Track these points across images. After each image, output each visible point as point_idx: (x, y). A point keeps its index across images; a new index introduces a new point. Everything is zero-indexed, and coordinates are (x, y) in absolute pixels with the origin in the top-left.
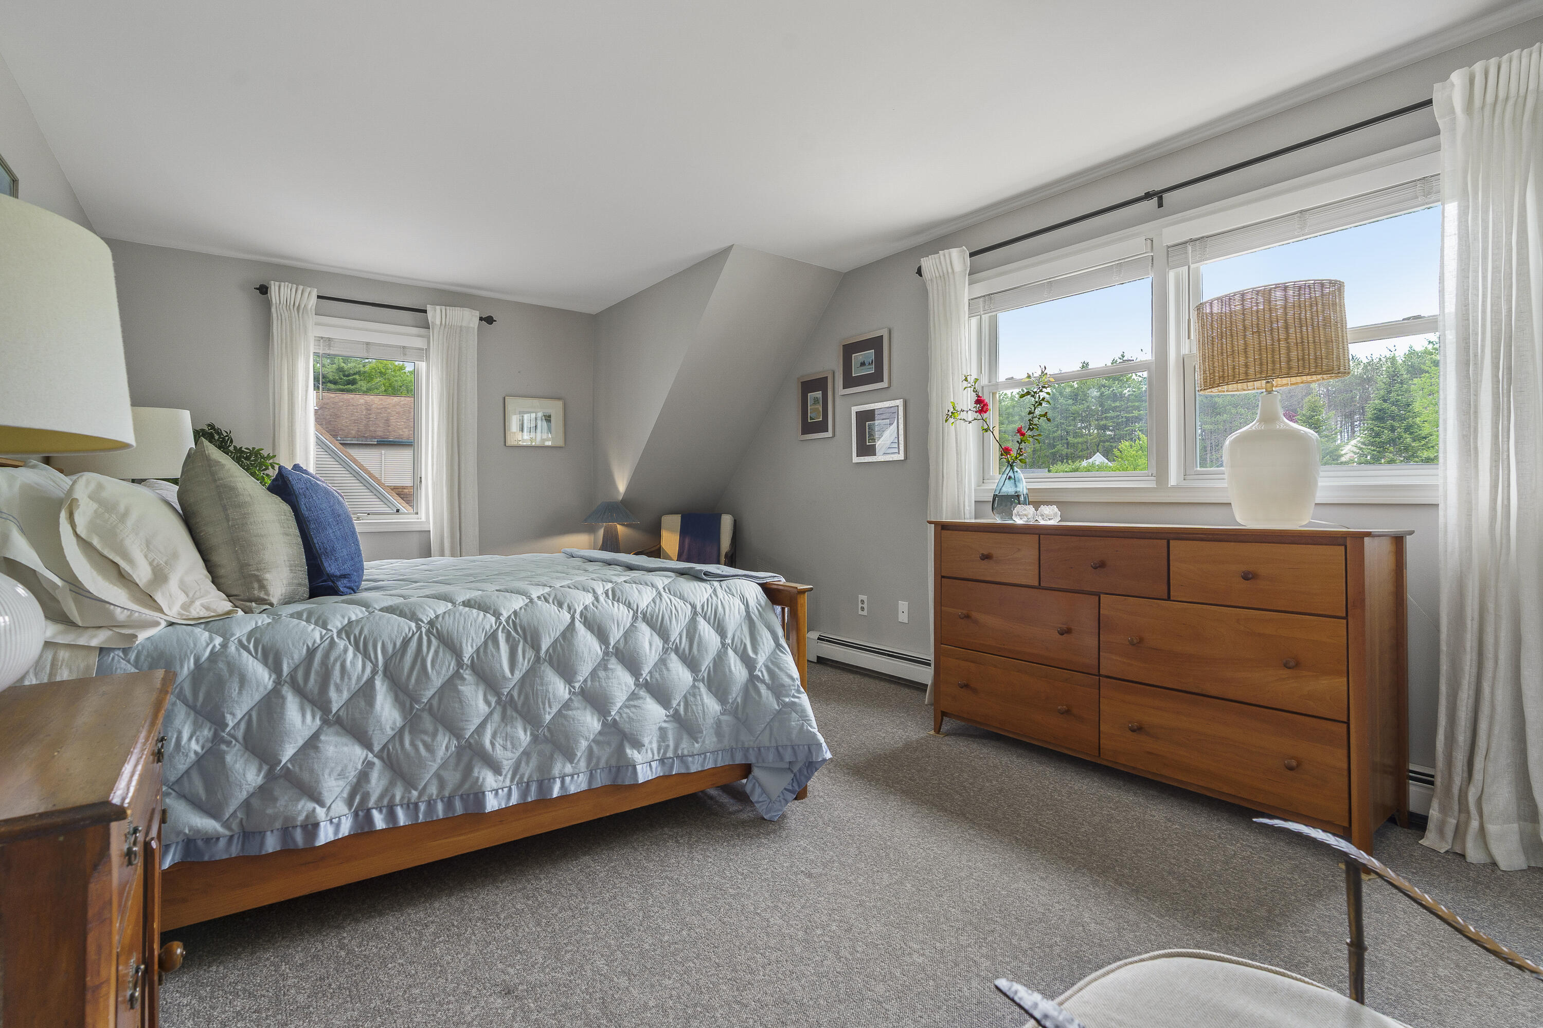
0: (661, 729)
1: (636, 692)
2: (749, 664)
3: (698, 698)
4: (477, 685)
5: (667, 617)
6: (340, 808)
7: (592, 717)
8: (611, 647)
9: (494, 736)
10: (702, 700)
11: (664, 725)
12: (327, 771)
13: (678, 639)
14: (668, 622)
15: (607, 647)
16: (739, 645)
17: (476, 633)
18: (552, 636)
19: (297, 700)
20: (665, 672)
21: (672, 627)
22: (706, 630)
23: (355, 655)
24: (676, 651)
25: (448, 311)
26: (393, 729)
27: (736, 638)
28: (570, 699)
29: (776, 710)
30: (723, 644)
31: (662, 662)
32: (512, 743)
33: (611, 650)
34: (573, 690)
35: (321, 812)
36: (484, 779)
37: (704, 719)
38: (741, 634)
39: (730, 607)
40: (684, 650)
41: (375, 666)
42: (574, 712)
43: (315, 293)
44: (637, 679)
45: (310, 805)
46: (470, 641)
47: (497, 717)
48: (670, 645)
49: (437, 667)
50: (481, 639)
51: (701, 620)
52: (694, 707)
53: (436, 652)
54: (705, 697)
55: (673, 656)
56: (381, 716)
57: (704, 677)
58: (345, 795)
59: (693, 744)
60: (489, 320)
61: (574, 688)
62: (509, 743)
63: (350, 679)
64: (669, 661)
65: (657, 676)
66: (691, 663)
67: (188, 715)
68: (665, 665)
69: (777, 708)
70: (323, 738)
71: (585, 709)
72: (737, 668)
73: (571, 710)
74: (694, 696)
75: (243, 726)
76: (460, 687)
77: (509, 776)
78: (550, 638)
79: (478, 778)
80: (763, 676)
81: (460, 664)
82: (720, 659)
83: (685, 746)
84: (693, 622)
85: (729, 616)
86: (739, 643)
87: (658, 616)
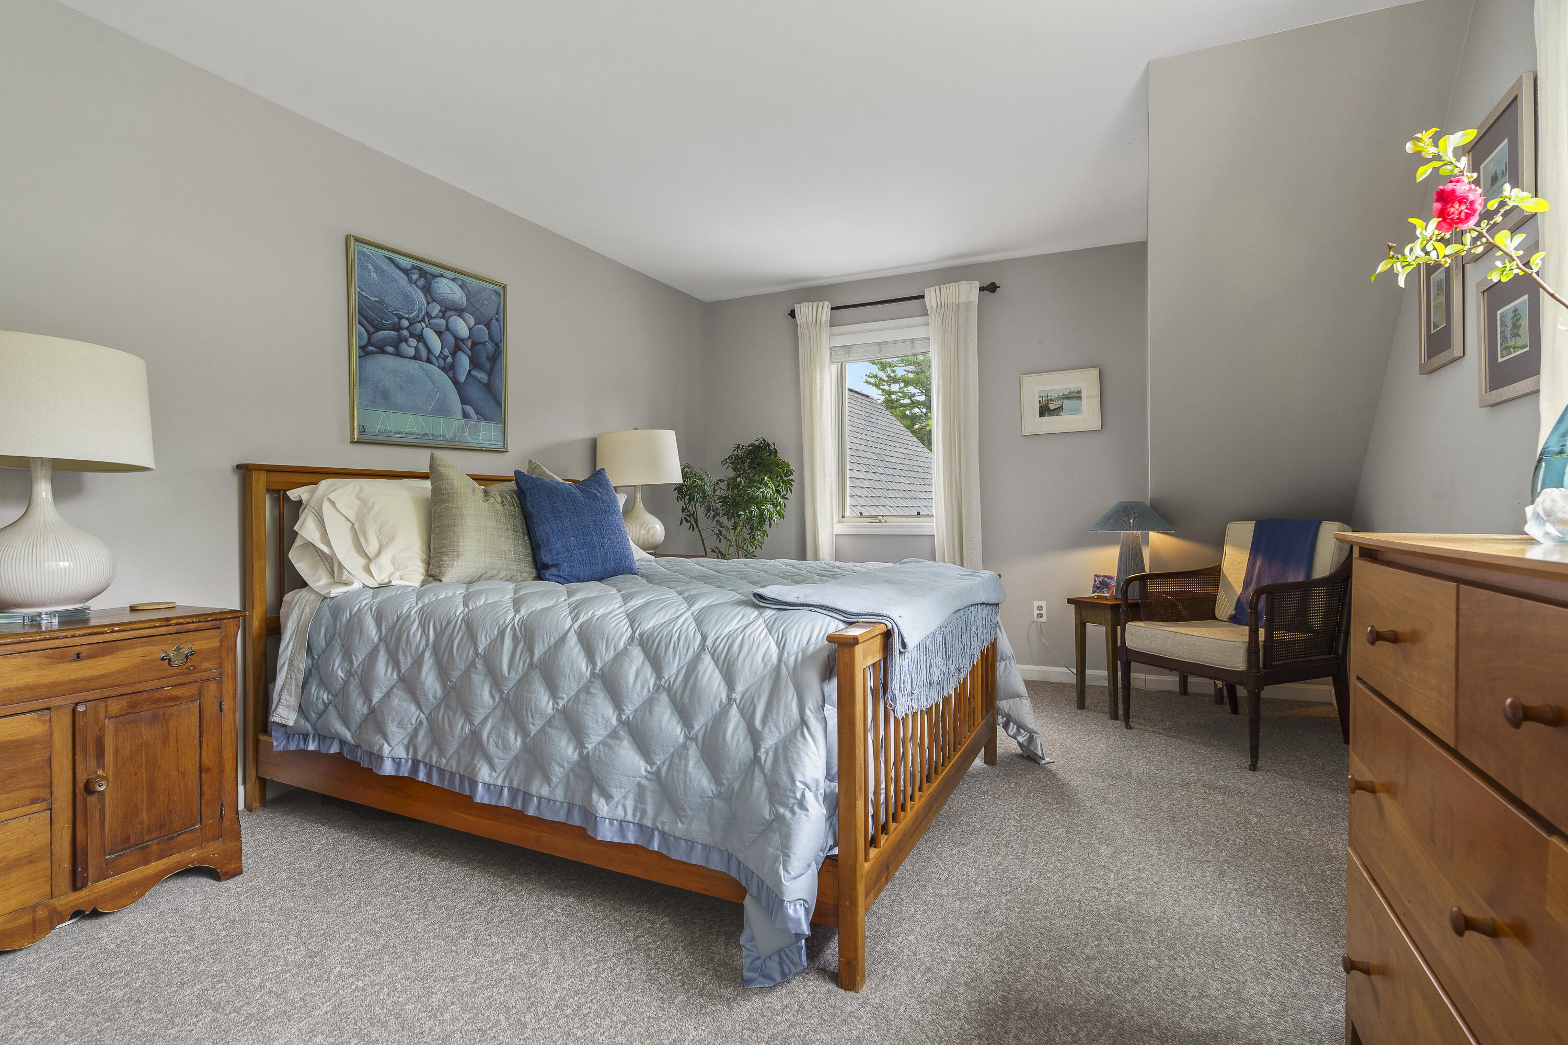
0: (639, 785)
1: (617, 729)
2: (755, 738)
3: (683, 762)
4: (486, 676)
5: (663, 644)
6: (401, 753)
7: (568, 742)
8: (598, 668)
9: (491, 732)
10: (686, 766)
11: (644, 782)
12: (390, 718)
13: (674, 676)
14: (663, 652)
15: (594, 668)
16: (747, 707)
17: (491, 626)
18: (546, 643)
19: (386, 656)
20: (647, 715)
21: (667, 659)
22: (709, 673)
23: (418, 627)
24: (669, 690)
25: (942, 290)
26: (435, 698)
27: (747, 696)
28: (554, 715)
29: (765, 820)
30: (730, 700)
31: (650, 702)
32: (503, 743)
33: (597, 671)
34: (556, 706)
35: (386, 749)
36: (480, 769)
37: (685, 794)
38: (756, 691)
39: (751, 648)
40: (676, 692)
41: (428, 640)
42: (553, 731)
43: (827, 306)
44: (619, 715)
45: (382, 741)
46: (485, 632)
47: (498, 713)
48: (663, 683)
49: (460, 652)
50: (494, 632)
51: (707, 659)
52: (675, 773)
53: (463, 637)
54: (691, 764)
55: (664, 698)
56: (425, 684)
57: (697, 736)
58: (405, 742)
59: (676, 823)
60: (992, 288)
61: (558, 704)
62: (500, 742)
63: (411, 647)
64: (656, 703)
65: (639, 717)
66: (684, 714)
67: (341, 650)
68: (651, 706)
69: (767, 817)
70: (394, 690)
71: (564, 731)
72: (736, 737)
73: (552, 727)
74: (680, 757)
75: (361, 667)
76: (472, 675)
77: (502, 776)
78: (544, 644)
79: (476, 766)
80: (765, 761)
81: (477, 654)
82: (720, 718)
83: (666, 821)
84: (697, 659)
85: (744, 660)
86: (749, 702)
87: (653, 642)
